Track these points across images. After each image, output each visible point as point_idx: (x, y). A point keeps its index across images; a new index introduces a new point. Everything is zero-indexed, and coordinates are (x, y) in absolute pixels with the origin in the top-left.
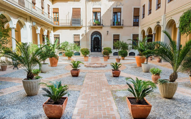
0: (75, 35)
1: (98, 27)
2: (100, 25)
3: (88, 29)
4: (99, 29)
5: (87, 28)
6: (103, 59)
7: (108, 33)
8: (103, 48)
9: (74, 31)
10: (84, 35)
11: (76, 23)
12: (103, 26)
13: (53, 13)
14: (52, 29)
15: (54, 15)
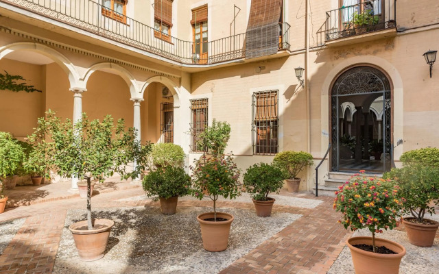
0: (259, 95)
1: (367, 44)
2: (383, 28)
3: (317, 61)
4: (375, 53)
5: (312, 56)
6: (406, 233)
7: (431, 63)
8: (398, 152)
9: (256, 77)
10: (299, 89)
11: (259, 43)
12: (401, 31)
13: (193, 25)
14: (180, 80)
15: (195, 34)
